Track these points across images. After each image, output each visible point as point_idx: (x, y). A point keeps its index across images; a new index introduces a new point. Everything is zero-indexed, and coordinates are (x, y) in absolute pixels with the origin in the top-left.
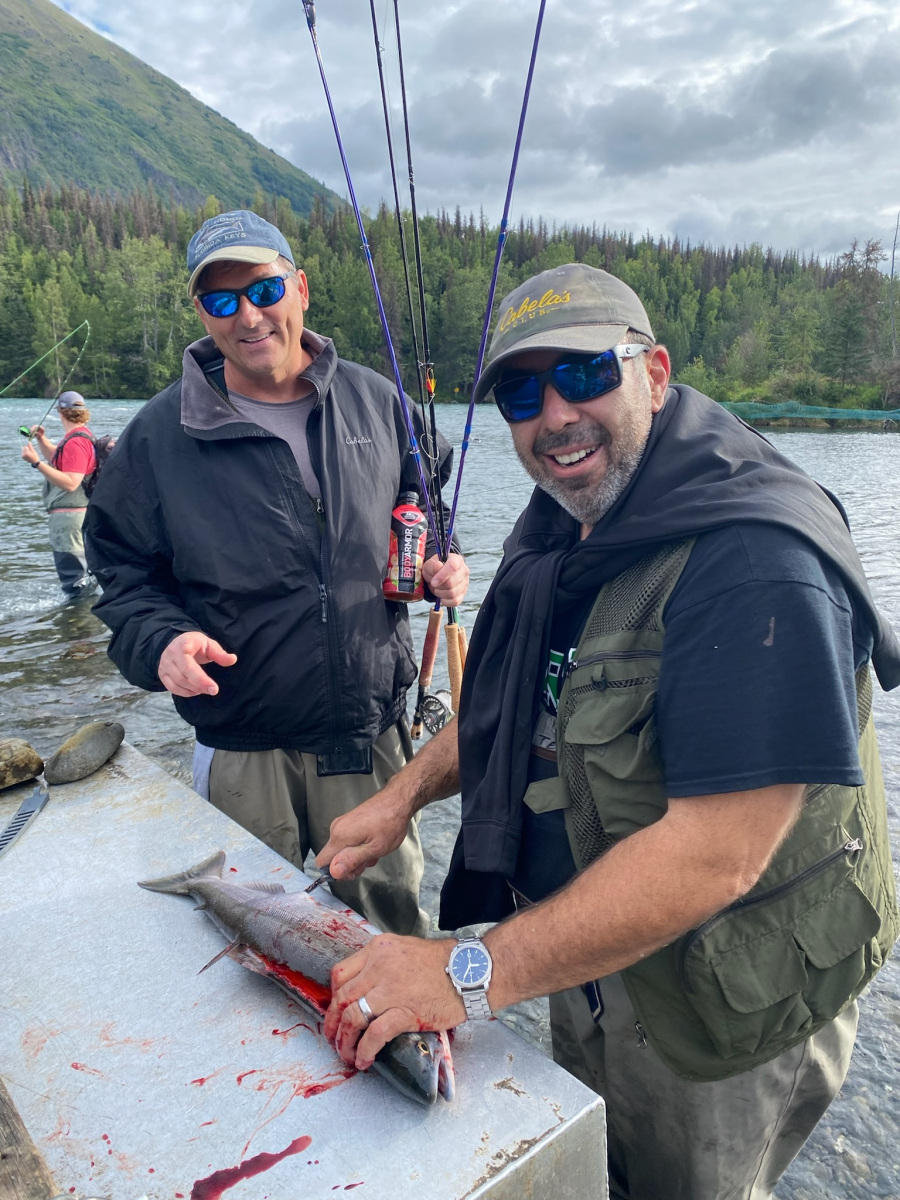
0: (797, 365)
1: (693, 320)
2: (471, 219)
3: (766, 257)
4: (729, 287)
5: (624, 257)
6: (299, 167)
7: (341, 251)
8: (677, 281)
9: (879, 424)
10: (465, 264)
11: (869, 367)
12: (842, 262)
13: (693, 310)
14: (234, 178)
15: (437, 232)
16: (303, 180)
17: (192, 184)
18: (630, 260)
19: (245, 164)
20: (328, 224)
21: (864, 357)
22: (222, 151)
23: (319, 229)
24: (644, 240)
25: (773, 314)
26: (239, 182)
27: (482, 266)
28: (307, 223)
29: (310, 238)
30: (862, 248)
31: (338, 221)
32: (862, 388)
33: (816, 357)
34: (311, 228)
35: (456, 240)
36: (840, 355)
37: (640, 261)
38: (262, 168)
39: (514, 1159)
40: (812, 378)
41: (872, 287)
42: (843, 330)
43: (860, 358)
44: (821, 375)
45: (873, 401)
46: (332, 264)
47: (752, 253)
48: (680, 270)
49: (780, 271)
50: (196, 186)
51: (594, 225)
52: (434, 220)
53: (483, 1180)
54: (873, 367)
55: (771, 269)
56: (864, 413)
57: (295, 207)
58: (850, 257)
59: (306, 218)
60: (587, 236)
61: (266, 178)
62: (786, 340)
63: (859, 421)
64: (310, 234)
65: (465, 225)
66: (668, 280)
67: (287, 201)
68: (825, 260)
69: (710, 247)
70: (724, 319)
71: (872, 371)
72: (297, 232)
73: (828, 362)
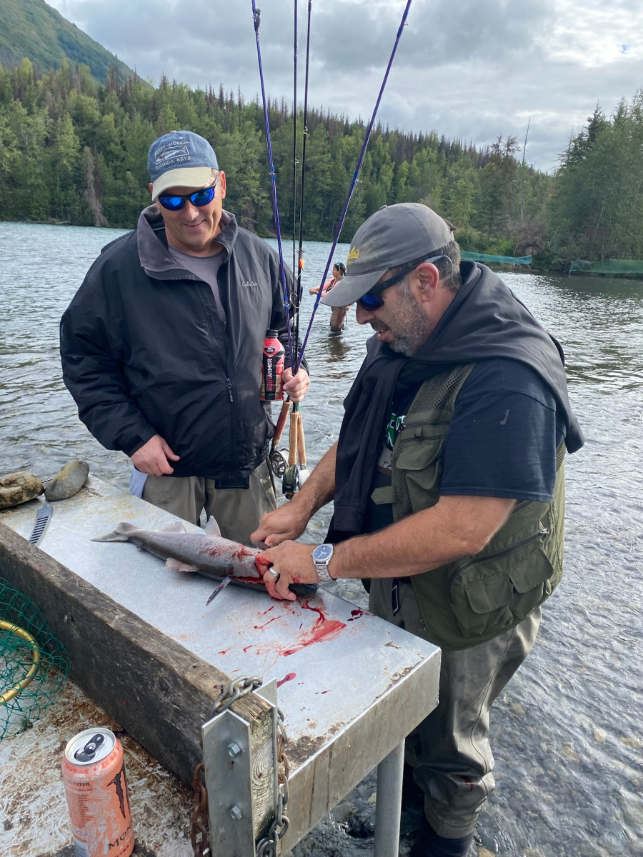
0: (460, 222)
1: (389, 184)
2: (231, 95)
3: (440, 142)
4: (415, 162)
5: (342, 134)
6: (96, 41)
7: (131, 111)
8: (379, 154)
9: (511, 267)
10: (226, 130)
11: (506, 226)
12: (491, 150)
13: (390, 177)
14: (43, 45)
15: (206, 103)
16: (100, 51)
17: (9, 46)
18: (347, 136)
19: (53, 35)
20: (121, 89)
21: (503, 219)
22: (33, 21)
23: (114, 92)
24: (357, 122)
25: (444, 184)
26: (47, 48)
27: (240, 132)
28: (104, 87)
29: (106, 99)
30: (505, 141)
31: (128, 87)
32: (501, 241)
33: (471, 216)
34: (107, 91)
35: (220, 111)
36: (488, 216)
37: (353, 137)
38: (66, 38)
39: (404, 676)
40: (469, 232)
41: (510, 169)
42: (491, 199)
43: (500, 220)
44: (474, 230)
45: (507, 250)
46: (125, 122)
47: (431, 138)
48: (381, 146)
49: (450, 152)
50: (12, 48)
51: (322, 108)
52: (203, 93)
53: (391, 686)
54: (509, 227)
55: (443, 151)
56: (501, 258)
57: (93, 73)
58: (497, 146)
59: (102, 82)
60: (316, 115)
61: (69, 47)
62: (453, 203)
63: (498, 264)
64: (107, 96)
65: (227, 99)
66: (373, 153)
67: (87, 67)
68: (480, 147)
69: (403, 131)
70: (411, 185)
71: (508, 229)
72: (96, 93)
73: (480, 221)
